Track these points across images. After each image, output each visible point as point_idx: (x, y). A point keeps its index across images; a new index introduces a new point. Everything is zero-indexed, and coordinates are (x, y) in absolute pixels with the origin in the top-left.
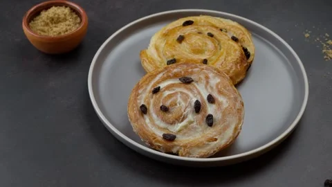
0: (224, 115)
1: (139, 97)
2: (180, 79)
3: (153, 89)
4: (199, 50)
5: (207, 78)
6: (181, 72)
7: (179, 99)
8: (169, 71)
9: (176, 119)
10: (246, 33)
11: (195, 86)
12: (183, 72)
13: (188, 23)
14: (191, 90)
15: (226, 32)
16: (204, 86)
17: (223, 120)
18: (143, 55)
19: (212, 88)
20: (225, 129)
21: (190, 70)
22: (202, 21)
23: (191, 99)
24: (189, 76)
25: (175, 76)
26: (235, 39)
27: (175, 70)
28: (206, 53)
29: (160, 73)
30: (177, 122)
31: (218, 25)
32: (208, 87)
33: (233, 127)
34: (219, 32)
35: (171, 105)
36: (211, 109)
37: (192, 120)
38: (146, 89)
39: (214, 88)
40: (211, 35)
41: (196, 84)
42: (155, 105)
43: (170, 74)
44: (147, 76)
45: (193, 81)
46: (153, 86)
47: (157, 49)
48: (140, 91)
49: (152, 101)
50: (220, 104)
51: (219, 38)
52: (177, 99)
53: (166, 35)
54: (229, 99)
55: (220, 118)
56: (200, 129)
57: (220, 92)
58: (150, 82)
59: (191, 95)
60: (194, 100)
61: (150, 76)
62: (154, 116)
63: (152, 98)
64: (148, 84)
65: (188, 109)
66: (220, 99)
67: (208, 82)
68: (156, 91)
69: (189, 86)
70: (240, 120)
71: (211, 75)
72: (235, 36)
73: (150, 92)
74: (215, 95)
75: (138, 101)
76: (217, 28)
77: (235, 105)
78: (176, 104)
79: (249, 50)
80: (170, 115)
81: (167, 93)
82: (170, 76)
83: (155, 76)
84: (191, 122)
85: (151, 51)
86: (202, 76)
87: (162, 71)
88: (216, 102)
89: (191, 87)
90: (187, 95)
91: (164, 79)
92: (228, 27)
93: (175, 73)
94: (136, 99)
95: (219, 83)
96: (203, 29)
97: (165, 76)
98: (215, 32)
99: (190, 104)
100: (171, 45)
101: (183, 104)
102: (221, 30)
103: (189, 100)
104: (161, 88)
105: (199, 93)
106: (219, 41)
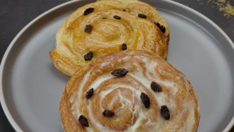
0: (178, 102)
1: (72, 108)
2: (112, 74)
3: (85, 93)
4: (113, 35)
5: (142, 64)
6: (110, 65)
7: (122, 98)
8: (97, 68)
9: (127, 123)
10: (151, 8)
11: (131, 77)
12: (113, 65)
13: (89, 11)
14: (129, 83)
15: (130, 11)
16: (141, 74)
17: (180, 108)
18: (54, 57)
19: (151, 74)
20: (185, 118)
21: (120, 60)
22: (102, 6)
23: (135, 93)
24: (121, 67)
25: (105, 71)
26: (142, 16)
27: (103, 65)
28: (121, 37)
29: (86, 72)
30: (128, 125)
31: (119, 7)
32: (147, 74)
33: (192, 112)
34: (124, 12)
35: (115, 107)
36: (160, 99)
37: (146, 118)
38: (77, 96)
39: (154, 73)
40: (117, 18)
41: (132, 75)
42: (95, 112)
43: (99, 71)
44: (73, 79)
45: (128, 72)
46: (84, 90)
47: (67, 45)
48: (71, 101)
49: (89, 108)
50: (168, 91)
51: (126, 19)
52: (119, 98)
53: (71, 29)
54: (176, 81)
55: (175, 106)
56: (158, 126)
57: (163, 77)
58: (78, 86)
59: (132, 89)
60: (138, 94)
61: (76, 79)
62: (99, 126)
63: (88, 104)
64: (77, 90)
65: (137, 107)
66: (166, 84)
67: (145, 69)
68: (90, 94)
69: (126, 78)
70: (196, 102)
71: (145, 60)
72: (141, 13)
73: (83, 98)
74: (158, 81)
75: (74, 113)
76: (119, 9)
77: (184, 87)
78: (120, 105)
79: (161, 24)
80: (118, 120)
81: (104, 94)
82: (99, 73)
83: (83, 76)
84: (144, 121)
85: (61, 49)
86: (136, 64)
87: (88, 70)
88: (163, 89)
89: (129, 80)
90: (129, 90)
91: (94, 78)
92: (131, 7)
93: (104, 67)
94: (69, 112)
95: (157, 66)
96: (107, 13)
97: (94, 74)
98: (120, 14)
99: (136, 99)
100: (80, 38)
101: (128, 102)
102: (124, 10)
103: (133, 96)
104: (94, 89)
105: (140, 84)
106: (127, 22)
